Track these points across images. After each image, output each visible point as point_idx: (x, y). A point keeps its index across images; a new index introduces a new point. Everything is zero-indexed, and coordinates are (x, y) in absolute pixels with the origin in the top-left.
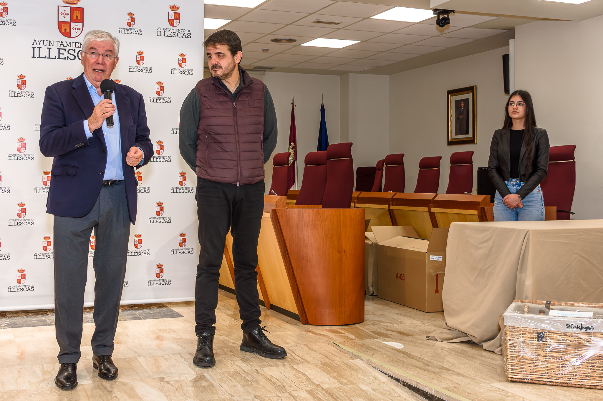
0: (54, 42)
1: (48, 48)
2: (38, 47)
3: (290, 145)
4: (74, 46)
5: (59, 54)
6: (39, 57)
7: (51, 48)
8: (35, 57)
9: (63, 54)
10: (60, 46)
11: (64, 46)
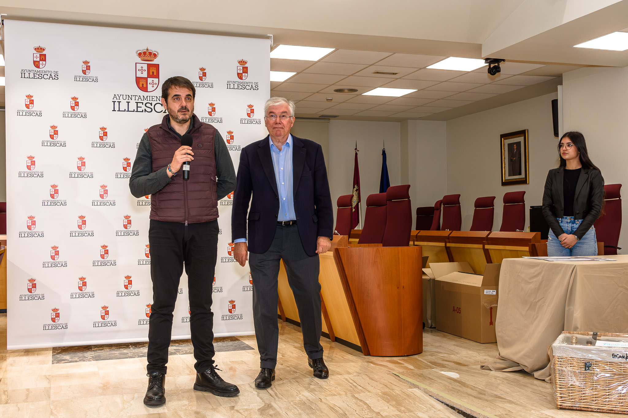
0: (133, 96)
1: (127, 102)
2: (118, 102)
3: (354, 187)
4: (151, 100)
5: (137, 107)
6: (119, 111)
7: (130, 102)
8: (116, 111)
9: (141, 107)
10: (138, 100)
11: (141, 100)
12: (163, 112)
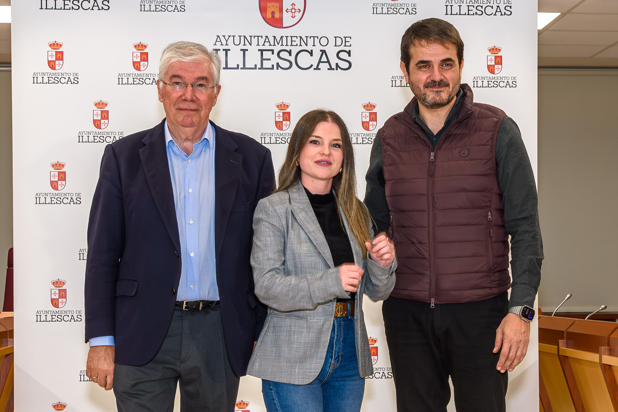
0: (253, 38)
1: (241, 50)
2: (224, 50)
4: (289, 43)
5: (262, 60)
6: (226, 68)
9: (270, 59)
10: (264, 45)
11: (270, 45)
12: (314, 69)
